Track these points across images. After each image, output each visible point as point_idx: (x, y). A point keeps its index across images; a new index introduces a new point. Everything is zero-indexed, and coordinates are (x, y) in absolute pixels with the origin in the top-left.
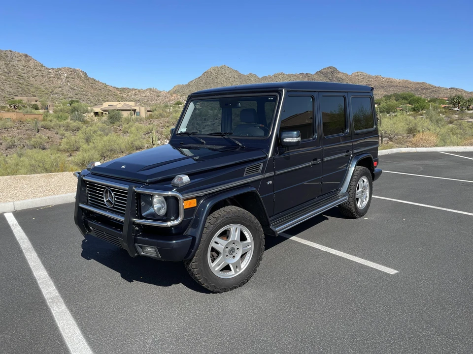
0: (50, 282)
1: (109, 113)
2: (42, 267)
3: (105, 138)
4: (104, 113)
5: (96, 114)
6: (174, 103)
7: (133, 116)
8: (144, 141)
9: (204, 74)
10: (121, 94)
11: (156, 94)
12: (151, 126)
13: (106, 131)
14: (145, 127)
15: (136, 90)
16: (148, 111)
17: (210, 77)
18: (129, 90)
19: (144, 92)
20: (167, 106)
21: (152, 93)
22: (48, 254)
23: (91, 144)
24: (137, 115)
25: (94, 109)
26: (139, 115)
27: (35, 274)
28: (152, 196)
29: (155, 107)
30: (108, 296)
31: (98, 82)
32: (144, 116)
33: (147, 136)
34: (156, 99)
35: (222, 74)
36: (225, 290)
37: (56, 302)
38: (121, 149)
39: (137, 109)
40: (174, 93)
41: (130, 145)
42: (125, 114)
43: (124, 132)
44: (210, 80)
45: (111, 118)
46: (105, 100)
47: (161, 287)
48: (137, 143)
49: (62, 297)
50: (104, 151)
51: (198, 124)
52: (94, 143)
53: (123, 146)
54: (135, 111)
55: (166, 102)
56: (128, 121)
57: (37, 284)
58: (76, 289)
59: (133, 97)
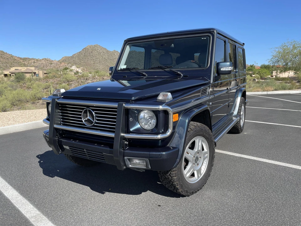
0: (25, 201)
1: (15, 75)
2: (10, 187)
3: (14, 92)
4: (12, 74)
5: (6, 75)
6: (63, 69)
7: (34, 77)
8: (44, 93)
9: (83, 50)
10: (24, 62)
11: (49, 62)
12: (48, 84)
13: (14, 87)
14: (44, 84)
15: (34, 59)
16: (45, 74)
17: (87, 52)
18: (29, 59)
19: (40, 60)
20: (58, 70)
21: (46, 61)
22: (10, 175)
23: (3, 96)
24: (36, 76)
25: (4, 72)
26: (38, 76)
27: (6, 195)
28: (139, 111)
29: (50, 71)
30: (89, 208)
31: (6, 53)
32: (42, 77)
33: (45, 90)
34: (49, 65)
35: (96, 50)
36: (193, 193)
37: (41, 221)
38: (26, 99)
39: (37, 72)
40: (62, 62)
41: (34, 96)
42: (28, 76)
43: (27, 88)
44: (87, 54)
45: (17, 78)
46: (12, 66)
47: (134, 196)
48: (39, 95)
49: (43, 214)
50: (14, 101)
51: (82, 82)
52: (5, 96)
53: (28, 97)
54: (35, 73)
55: (57, 68)
56: (30, 80)
57: (12, 204)
58: (54, 205)
59: (32, 64)
